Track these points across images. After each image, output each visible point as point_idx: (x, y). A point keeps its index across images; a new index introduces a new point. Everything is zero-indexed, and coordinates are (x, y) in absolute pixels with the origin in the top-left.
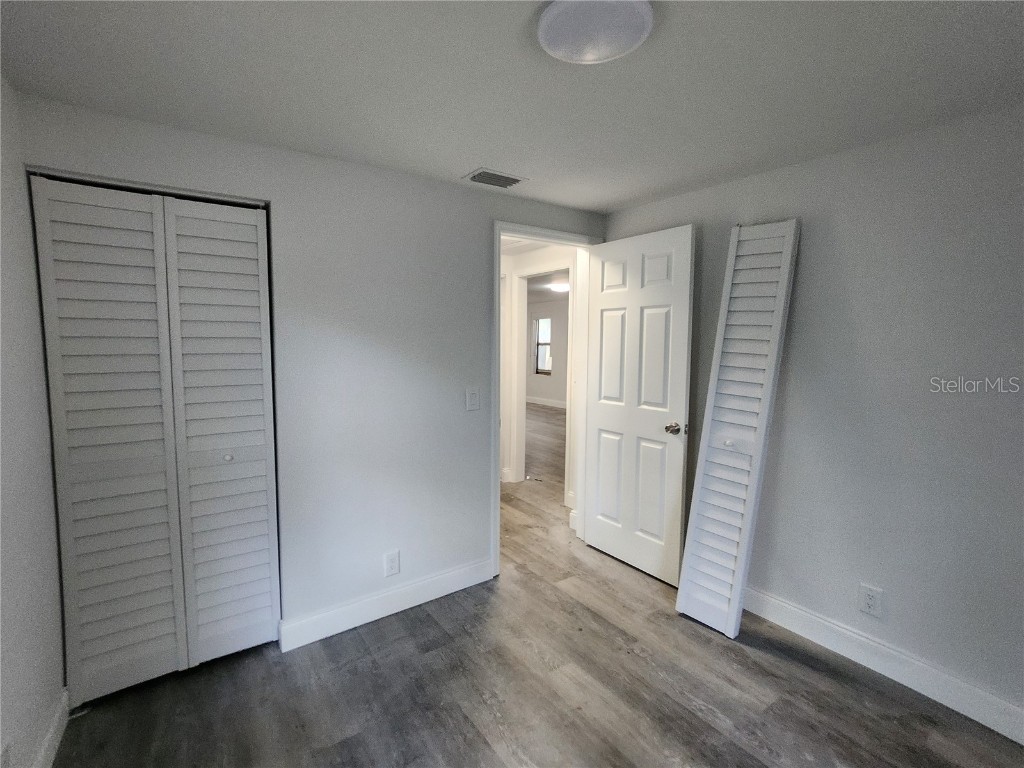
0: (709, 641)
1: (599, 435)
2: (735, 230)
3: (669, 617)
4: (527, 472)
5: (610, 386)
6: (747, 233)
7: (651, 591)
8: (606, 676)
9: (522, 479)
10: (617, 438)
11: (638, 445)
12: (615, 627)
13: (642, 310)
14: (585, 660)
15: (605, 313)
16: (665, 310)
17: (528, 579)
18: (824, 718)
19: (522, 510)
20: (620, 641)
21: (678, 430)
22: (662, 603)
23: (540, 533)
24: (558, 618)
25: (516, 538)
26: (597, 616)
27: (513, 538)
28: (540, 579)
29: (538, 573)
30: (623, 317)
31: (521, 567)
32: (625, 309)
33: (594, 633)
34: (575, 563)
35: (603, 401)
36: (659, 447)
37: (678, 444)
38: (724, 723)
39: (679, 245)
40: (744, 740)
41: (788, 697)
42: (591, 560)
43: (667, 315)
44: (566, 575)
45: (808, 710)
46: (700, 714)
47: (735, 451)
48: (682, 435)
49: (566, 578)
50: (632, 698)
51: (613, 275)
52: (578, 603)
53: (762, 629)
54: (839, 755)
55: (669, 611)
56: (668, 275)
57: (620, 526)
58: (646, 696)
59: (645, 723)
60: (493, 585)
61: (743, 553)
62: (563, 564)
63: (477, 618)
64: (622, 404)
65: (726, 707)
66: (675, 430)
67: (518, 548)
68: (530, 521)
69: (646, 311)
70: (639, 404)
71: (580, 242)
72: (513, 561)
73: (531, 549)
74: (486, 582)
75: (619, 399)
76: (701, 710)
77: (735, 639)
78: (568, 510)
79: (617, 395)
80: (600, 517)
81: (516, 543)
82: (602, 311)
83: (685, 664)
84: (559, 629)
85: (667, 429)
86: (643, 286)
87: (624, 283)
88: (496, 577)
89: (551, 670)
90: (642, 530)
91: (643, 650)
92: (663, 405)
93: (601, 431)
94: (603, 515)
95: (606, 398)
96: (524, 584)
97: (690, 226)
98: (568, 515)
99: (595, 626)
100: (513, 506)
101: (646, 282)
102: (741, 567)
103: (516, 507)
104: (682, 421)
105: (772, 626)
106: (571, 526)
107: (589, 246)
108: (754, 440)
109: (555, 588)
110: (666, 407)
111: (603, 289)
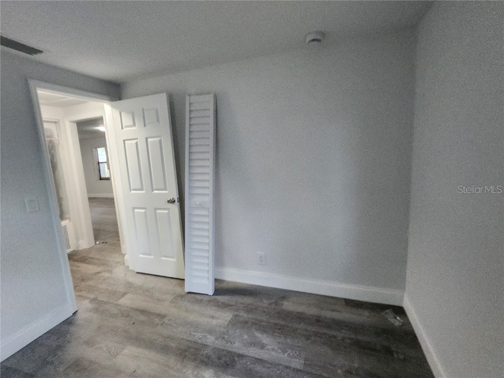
0: (201, 301)
1: (133, 211)
2: (188, 97)
3: (182, 296)
4: (96, 240)
5: (135, 183)
6: (194, 99)
7: (172, 286)
8: (149, 344)
9: (94, 244)
10: (144, 211)
11: (155, 213)
12: (154, 314)
13: (147, 139)
14: (138, 340)
15: (126, 142)
16: (158, 139)
17: (99, 306)
18: (250, 316)
19: (94, 264)
20: (157, 320)
21: (174, 201)
22: (178, 290)
23: (106, 275)
24: (120, 323)
25: (90, 283)
26: (143, 312)
27: (87, 284)
28: (106, 303)
29: (105, 300)
30: (137, 143)
31: (93, 300)
32: (137, 139)
33: (143, 322)
34: (129, 285)
35: (132, 192)
36: (166, 212)
37: (175, 208)
38: (210, 340)
39: (161, 103)
40: (220, 344)
41: (236, 313)
42: (139, 280)
43: (160, 141)
44: (124, 295)
45: (244, 315)
46: (199, 341)
47: (201, 207)
48: (177, 204)
49: (124, 296)
50: (165, 349)
51: (127, 120)
52: (132, 308)
53: (224, 285)
54: (257, 330)
55: (182, 294)
56: (158, 120)
57: (152, 257)
58: (172, 344)
59: (172, 361)
60: (72, 320)
61: (210, 255)
62: (121, 289)
63: (59, 347)
64: (144, 192)
65: (211, 331)
66: (174, 202)
67: (91, 289)
68: (99, 269)
69: (149, 140)
70: (153, 191)
71: (105, 100)
72: (87, 298)
73: (100, 286)
74: (68, 319)
75: (142, 189)
76: (200, 338)
77: (213, 295)
78: (124, 255)
79: (140, 187)
80: (141, 256)
81: (90, 286)
82: (124, 141)
83: (192, 317)
84: (120, 329)
85: (168, 201)
86: (145, 126)
87: (134, 124)
88: (75, 313)
89: (115, 356)
90: (164, 256)
91: (170, 320)
92: (165, 189)
93: (134, 208)
94: (142, 254)
95: (134, 190)
96: (96, 310)
97: (165, 94)
98: (124, 259)
99: (142, 318)
100: (88, 263)
101: (146, 124)
102: (211, 261)
103: (89, 263)
104: (175, 196)
105: (228, 282)
106: (126, 265)
107: (110, 102)
108: (208, 200)
109: (117, 305)
110: (167, 190)
111: (122, 128)
